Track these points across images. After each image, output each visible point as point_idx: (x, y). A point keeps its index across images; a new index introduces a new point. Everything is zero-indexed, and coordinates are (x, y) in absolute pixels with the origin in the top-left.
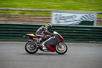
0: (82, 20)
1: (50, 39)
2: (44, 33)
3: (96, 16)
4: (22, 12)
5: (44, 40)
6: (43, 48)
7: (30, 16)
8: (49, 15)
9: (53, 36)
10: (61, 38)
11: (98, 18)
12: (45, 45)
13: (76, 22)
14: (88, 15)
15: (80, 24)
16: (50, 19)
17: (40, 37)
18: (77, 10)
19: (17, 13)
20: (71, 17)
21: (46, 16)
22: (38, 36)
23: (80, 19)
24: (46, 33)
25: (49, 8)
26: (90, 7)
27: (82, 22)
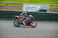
0: (40, 9)
1: (27, 19)
2: (25, 16)
3: (48, 7)
4: (6, 4)
5: (24, 19)
6: (24, 24)
7: (11, 6)
8: (22, 6)
9: (29, 17)
10: (33, 19)
11: (49, 8)
12: (25, 22)
13: (37, 10)
14: (44, 6)
15: (39, 11)
16: (22, 8)
17: (22, 18)
18: (38, 3)
19: (3, 4)
20: (34, 7)
21: (20, 6)
22: (21, 17)
23: (39, 9)
24: (26, 16)
25: (22, 2)
26: (45, 2)
27: (40, 10)
